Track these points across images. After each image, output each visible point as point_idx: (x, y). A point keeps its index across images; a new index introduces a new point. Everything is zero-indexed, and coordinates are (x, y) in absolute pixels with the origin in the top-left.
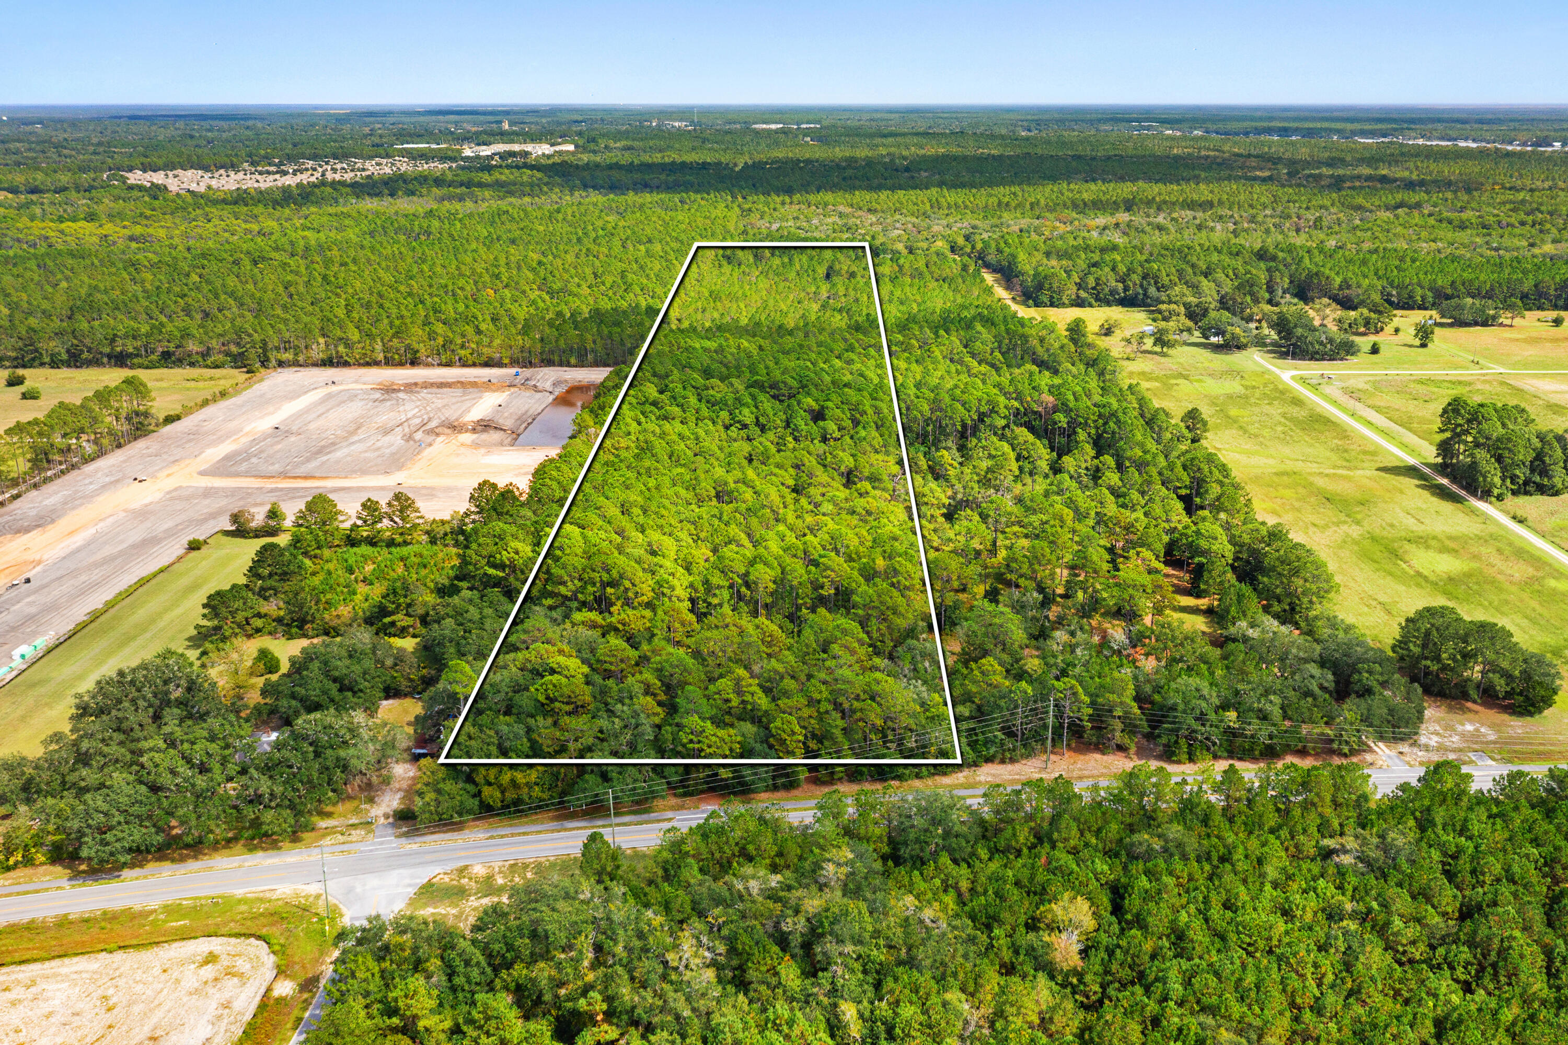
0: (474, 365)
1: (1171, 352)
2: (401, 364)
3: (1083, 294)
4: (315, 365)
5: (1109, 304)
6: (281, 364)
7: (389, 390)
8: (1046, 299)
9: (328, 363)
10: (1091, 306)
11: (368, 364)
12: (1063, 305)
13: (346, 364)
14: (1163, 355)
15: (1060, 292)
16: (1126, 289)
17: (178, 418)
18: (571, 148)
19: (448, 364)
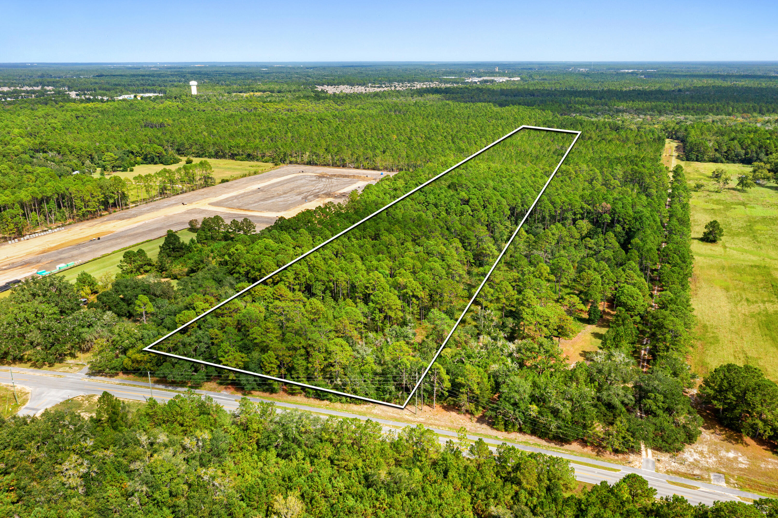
0: (368, 169)
1: (748, 189)
2: (338, 166)
3: (718, 155)
4: (304, 164)
5: (734, 162)
6: (291, 163)
7: (321, 176)
8: (694, 157)
9: (310, 163)
10: (722, 162)
11: (325, 165)
12: (704, 161)
13: (316, 165)
14: (743, 191)
15: (703, 153)
16: (746, 154)
17: (227, 181)
18: (519, 79)
19: (357, 168)
